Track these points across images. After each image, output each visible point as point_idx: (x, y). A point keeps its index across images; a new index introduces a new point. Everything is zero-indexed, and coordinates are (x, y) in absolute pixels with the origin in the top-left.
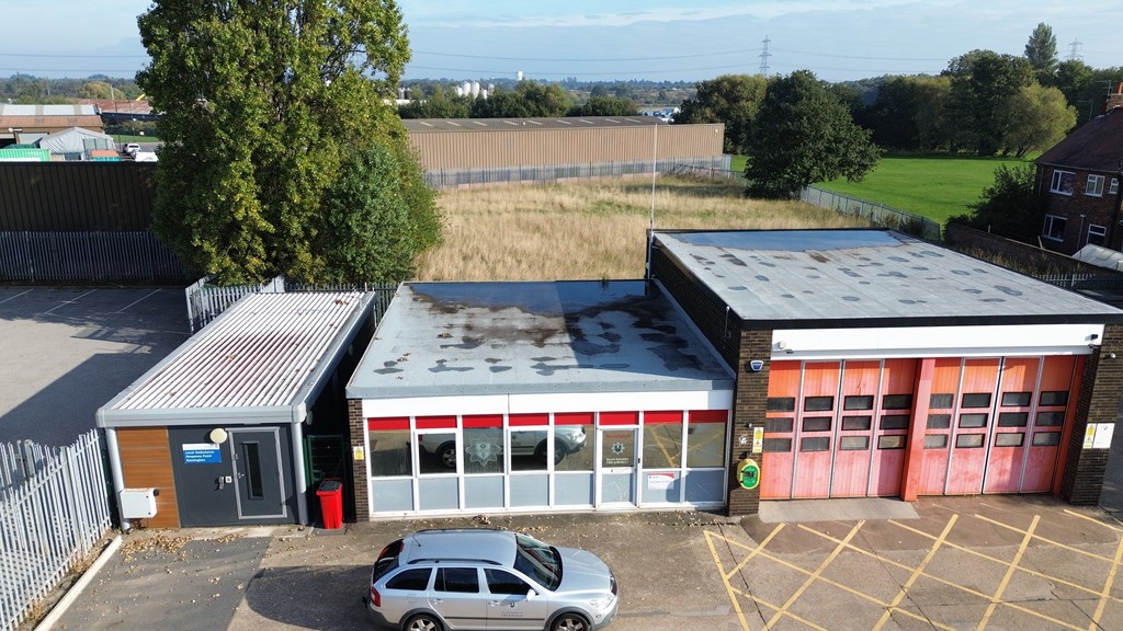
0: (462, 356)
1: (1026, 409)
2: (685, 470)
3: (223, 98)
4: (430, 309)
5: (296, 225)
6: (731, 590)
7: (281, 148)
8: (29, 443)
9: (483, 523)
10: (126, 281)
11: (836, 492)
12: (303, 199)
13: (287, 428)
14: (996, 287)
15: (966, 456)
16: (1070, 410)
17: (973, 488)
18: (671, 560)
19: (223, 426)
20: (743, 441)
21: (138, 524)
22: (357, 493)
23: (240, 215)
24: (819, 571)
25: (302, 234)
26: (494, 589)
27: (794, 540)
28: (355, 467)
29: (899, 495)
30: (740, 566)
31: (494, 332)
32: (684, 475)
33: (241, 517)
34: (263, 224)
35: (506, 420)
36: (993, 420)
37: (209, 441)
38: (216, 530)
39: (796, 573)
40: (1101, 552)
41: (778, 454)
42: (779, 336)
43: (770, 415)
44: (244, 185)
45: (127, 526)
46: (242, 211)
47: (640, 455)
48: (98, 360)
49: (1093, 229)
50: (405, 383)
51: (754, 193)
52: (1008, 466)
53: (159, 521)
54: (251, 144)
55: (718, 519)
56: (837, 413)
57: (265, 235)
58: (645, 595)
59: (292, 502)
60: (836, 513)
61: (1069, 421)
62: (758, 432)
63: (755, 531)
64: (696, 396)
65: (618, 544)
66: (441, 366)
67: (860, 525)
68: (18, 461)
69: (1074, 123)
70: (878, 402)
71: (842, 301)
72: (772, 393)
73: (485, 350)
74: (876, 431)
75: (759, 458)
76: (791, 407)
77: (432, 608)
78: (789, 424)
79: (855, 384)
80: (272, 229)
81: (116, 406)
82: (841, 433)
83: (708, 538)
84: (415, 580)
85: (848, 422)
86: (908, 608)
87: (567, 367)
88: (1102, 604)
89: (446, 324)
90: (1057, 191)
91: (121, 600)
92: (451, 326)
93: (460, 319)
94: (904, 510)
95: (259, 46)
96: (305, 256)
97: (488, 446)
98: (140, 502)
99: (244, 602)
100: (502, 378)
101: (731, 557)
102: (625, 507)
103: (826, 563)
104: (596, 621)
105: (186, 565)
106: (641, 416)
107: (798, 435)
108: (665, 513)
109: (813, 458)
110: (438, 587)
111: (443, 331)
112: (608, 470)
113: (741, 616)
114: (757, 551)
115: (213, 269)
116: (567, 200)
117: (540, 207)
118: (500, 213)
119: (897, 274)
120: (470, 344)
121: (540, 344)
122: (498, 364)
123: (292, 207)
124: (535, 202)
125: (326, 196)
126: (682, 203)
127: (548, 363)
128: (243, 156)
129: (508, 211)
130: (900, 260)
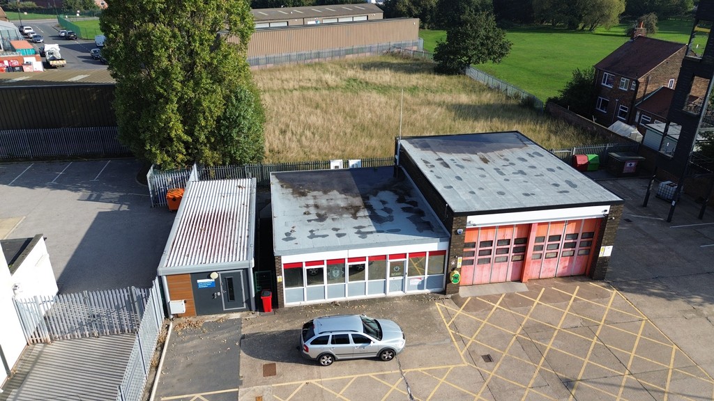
0: (320, 227)
1: (575, 241)
2: (426, 276)
3: (159, 68)
4: (293, 194)
5: (202, 138)
6: (450, 331)
7: (193, 95)
8: (133, 288)
9: (336, 305)
10: (87, 156)
11: (492, 281)
12: (206, 123)
13: (246, 270)
14: (566, 181)
15: (549, 262)
16: (595, 239)
17: (551, 274)
18: (423, 318)
19: (216, 271)
20: (453, 263)
21: (177, 316)
22: (279, 296)
23: (173, 135)
24: (486, 320)
25: (205, 141)
26: (356, 342)
27: (475, 305)
28: (278, 285)
29: (520, 280)
30: (453, 319)
31: (331, 209)
32: (426, 278)
33: (224, 309)
34: (185, 137)
35: (346, 260)
36: (561, 246)
37: (209, 278)
38: (213, 316)
39: (477, 321)
40: (603, 303)
41: (468, 266)
42: (470, 218)
43: (465, 250)
44: (173, 116)
45: (172, 317)
46: (174, 132)
47: (407, 271)
48: (101, 216)
49: (622, 108)
50: (300, 247)
51: (439, 70)
52: (567, 264)
53: (187, 314)
54: (177, 94)
55: (441, 296)
56: (494, 248)
57: (186, 144)
58: (414, 336)
59: (248, 302)
60: (492, 291)
61: (594, 245)
62: (460, 259)
63: (458, 301)
64: (433, 245)
65: (399, 312)
67: (503, 296)
68: (128, 296)
69: (624, 10)
70: (512, 242)
71: (497, 196)
72: (466, 241)
73: (330, 222)
74: (511, 254)
75: (460, 270)
76: (474, 246)
77: (331, 351)
78: (473, 254)
79: (502, 235)
80: (190, 140)
81: (165, 264)
82: (495, 256)
83: (438, 306)
84: (323, 341)
85: (499, 251)
86: (523, 335)
87: (372, 232)
88: (600, 327)
89: (304, 204)
90: (605, 85)
91: (187, 354)
92: (308, 206)
93: (310, 200)
94: (522, 287)
95: (174, 36)
96: (207, 152)
97: (338, 271)
98: (178, 307)
99: (242, 351)
100: (343, 240)
101: (449, 315)
102: (400, 293)
103: (489, 316)
104: (398, 351)
105: (208, 334)
106: (408, 255)
107: (477, 257)
108: (418, 295)
109: (483, 267)
110: (333, 343)
111: (305, 210)
112: (392, 278)
113: (455, 343)
114: (460, 311)
115: (159, 162)
116: (329, 78)
117: (314, 85)
118: (291, 91)
119: (522, 172)
120: (321, 218)
121: (355, 217)
122: (339, 232)
123: (201, 127)
124: (310, 80)
125: (218, 120)
126: (397, 78)
127: (363, 230)
128: (172, 102)
129: (296, 89)
130: (523, 160)
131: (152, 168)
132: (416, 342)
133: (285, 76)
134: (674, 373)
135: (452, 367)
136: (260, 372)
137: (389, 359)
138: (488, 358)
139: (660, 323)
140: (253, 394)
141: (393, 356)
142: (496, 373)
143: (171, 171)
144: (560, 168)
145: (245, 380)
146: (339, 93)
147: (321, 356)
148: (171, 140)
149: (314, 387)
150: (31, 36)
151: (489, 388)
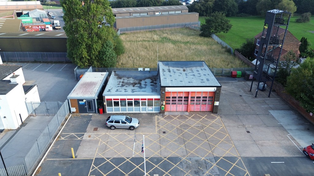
0: (121, 89)
1: (206, 99)
4: (117, 78)
5: (94, 57)
7: (91, 43)
9: (123, 114)
11: (177, 110)
12: (95, 53)
13: (94, 100)
14: (207, 79)
15: (197, 106)
17: (198, 110)
18: (149, 120)
19: (85, 99)
20: (162, 103)
21: (73, 113)
22: (105, 109)
23: (83, 56)
25: (95, 59)
26: (122, 123)
27: (169, 118)
28: (104, 106)
29: (187, 111)
30: (159, 121)
31: (127, 83)
32: (154, 108)
33: (88, 112)
35: (126, 99)
36: (201, 100)
37: (83, 101)
38: (84, 114)
39: (166, 122)
40: (212, 120)
41: (168, 105)
42: (166, 88)
43: (166, 99)
44: (84, 50)
45: (72, 113)
46: (84, 55)
47: (147, 105)
50: (111, 94)
51: (202, 35)
52: (204, 107)
53: (76, 112)
54: (85, 43)
55: (159, 114)
56: (177, 99)
57: (88, 59)
58: (144, 124)
59: (95, 110)
60: (176, 114)
61: (213, 100)
62: (164, 102)
63: (163, 116)
64: (155, 96)
66: (117, 91)
67: (179, 115)
70: (183, 98)
71: (179, 82)
72: (166, 96)
73: (125, 87)
74: (183, 102)
75: (164, 105)
76: (170, 98)
77: (114, 125)
78: (170, 100)
79: (180, 95)
80: (89, 58)
81: (70, 96)
82: (178, 102)
83: (156, 117)
84: (112, 122)
85: (179, 101)
86: (179, 127)
87: (136, 91)
88: (206, 127)
89: (119, 81)
90: (257, 44)
91: (73, 123)
92: (120, 82)
93: (122, 80)
94: (187, 113)
96: (95, 63)
97: (124, 103)
98: (73, 110)
99: (89, 124)
100: (126, 93)
101: (158, 119)
102: (145, 112)
103: (171, 121)
104: (136, 128)
105: (81, 118)
106: (147, 99)
107: (171, 102)
108: (151, 113)
109: (174, 105)
110: (115, 123)
111: (118, 83)
112: (142, 107)
113: (156, 127)
114: (163, 119)
115: (79, 65)
116: (156, 37)
117: (149, 40)
118: (139, 41)
119: (194, 75)
120: (123, 86)
121: (134, 86)
122: (126, 90)
123: (93, 54)
124: (148, 37)
125: (99, 52)
126: (183, 38)
127: (134, 90)
128: (84, 45)
129: (141, 41)
130: (198, 71)
131: (77, 67)
132: (143, 126)
133: (139, 35)
134: (222, 142)
135: (151, 134)
136: (93, 129)
137: (133, 130)
138: (164, 132)
139: (228, 128)
140: (89, 135)
141: (134, 129)
142: (165, 136)
143: (83, 68)
144: (209, 75)
145: (87, 131)
146: (157, 43)
147: (112, 126)
148: (83, 58)
149: (107, 135)
150: (51, 16)
151: (160, 140)
